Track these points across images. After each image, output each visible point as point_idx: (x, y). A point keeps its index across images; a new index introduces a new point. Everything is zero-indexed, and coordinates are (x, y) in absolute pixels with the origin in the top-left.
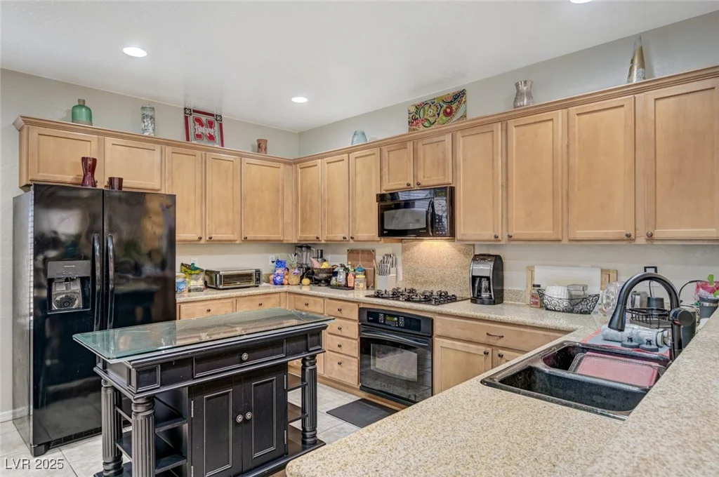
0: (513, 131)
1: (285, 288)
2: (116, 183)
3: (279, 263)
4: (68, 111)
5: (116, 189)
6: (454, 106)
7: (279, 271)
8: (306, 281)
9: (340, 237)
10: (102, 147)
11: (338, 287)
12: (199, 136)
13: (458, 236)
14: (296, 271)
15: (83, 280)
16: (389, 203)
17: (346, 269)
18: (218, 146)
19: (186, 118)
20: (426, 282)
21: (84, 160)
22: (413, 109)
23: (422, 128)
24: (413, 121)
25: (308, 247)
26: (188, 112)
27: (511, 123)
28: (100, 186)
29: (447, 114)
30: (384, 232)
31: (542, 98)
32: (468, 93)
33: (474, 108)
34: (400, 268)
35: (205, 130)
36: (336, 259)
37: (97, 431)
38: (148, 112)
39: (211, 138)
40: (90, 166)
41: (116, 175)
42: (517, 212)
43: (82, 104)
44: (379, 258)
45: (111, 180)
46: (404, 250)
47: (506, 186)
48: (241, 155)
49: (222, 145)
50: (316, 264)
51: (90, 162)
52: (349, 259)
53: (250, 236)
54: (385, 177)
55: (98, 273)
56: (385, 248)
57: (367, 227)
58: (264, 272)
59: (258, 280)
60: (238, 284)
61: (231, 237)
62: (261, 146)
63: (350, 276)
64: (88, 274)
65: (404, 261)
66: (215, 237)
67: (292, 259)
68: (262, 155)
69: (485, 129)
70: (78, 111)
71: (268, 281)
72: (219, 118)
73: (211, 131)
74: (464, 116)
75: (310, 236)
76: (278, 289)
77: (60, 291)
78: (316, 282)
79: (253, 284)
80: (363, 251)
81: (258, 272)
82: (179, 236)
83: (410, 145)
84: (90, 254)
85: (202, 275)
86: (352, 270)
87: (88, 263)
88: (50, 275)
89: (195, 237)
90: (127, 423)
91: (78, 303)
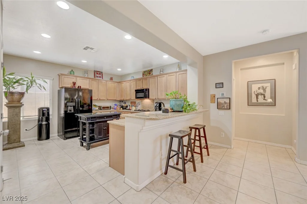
0: (159, 78)
1: (117, 110)
2: (80, 87)
3: (116, 105)
4: (69, 72)
5: (80, 88)
6: (150, 72)
7: (116, 106)
8: (121, 109)
9: (128, 99)
10: (76, 79)
11: (128, 110)
12: (97, 77)
13: (150, 98)
14: (119, 106)
15: (74, 107)
16: (137, 91)
17: (130, 106)
18: (101, 79)
19: (94, 73)
20: (145, 108)
21: (73, 82)
22: (143, 72)
23: (145, 76)
24: (143, 75)
25: (122, 101)
26: (95, 71)
27: (158, 77)
28: (76, 88)
29: (149, 74)
30: (137, 98)
31: (165, 72)
32: (153, 70)
33: (154, 73)
34: (141, 105)
35: (99, 75)
36: (128, 104)
37: (78, 136)
38: (86, 71)
39: (100, 77)
40: (74, 84)
41: (79, 85)
42: (159, 94)
43: (72, 71)
44: (137, 103)
45: (79, 86)
46: (141, 102)
47: (157, 89)
48: (107, 81)
49: (103, 79)
50: (124, 105)
51: (74, 83)
52: (131, 104)
53: (109, 99)
54: (137, 86)
55: (77, 106)
56: (138, 101)
57: (133, 97)
58: (112, 107)
59: (110, 108)
60: (106, 109)
61: (105, 99)
62: (111, 79)
63: (130, 107)
64: (75, 105)
65: (142, 104)
66: (101, 98)
67: (118, 104)
68: (112, 81)
69: (154, 78)
70: (71, 72)
71: (113, 109)
72: (102, 73)
73: (100, 76)
74: (152, 74)
75: (122, 99)
76: (116, 110)
77: (69, 108)
78: (123, 109)
79: (109, 109)
80: (134, 102)
81: (111, 107)
82: (93, 98)
83: (141, 80)
84: (75, 101)
85: (98, 107)
86: (131, 106)
87: (75, 103)
88: (67, 105)
89: (96, 99)
90: (85, 135)
91: (73, 111)
